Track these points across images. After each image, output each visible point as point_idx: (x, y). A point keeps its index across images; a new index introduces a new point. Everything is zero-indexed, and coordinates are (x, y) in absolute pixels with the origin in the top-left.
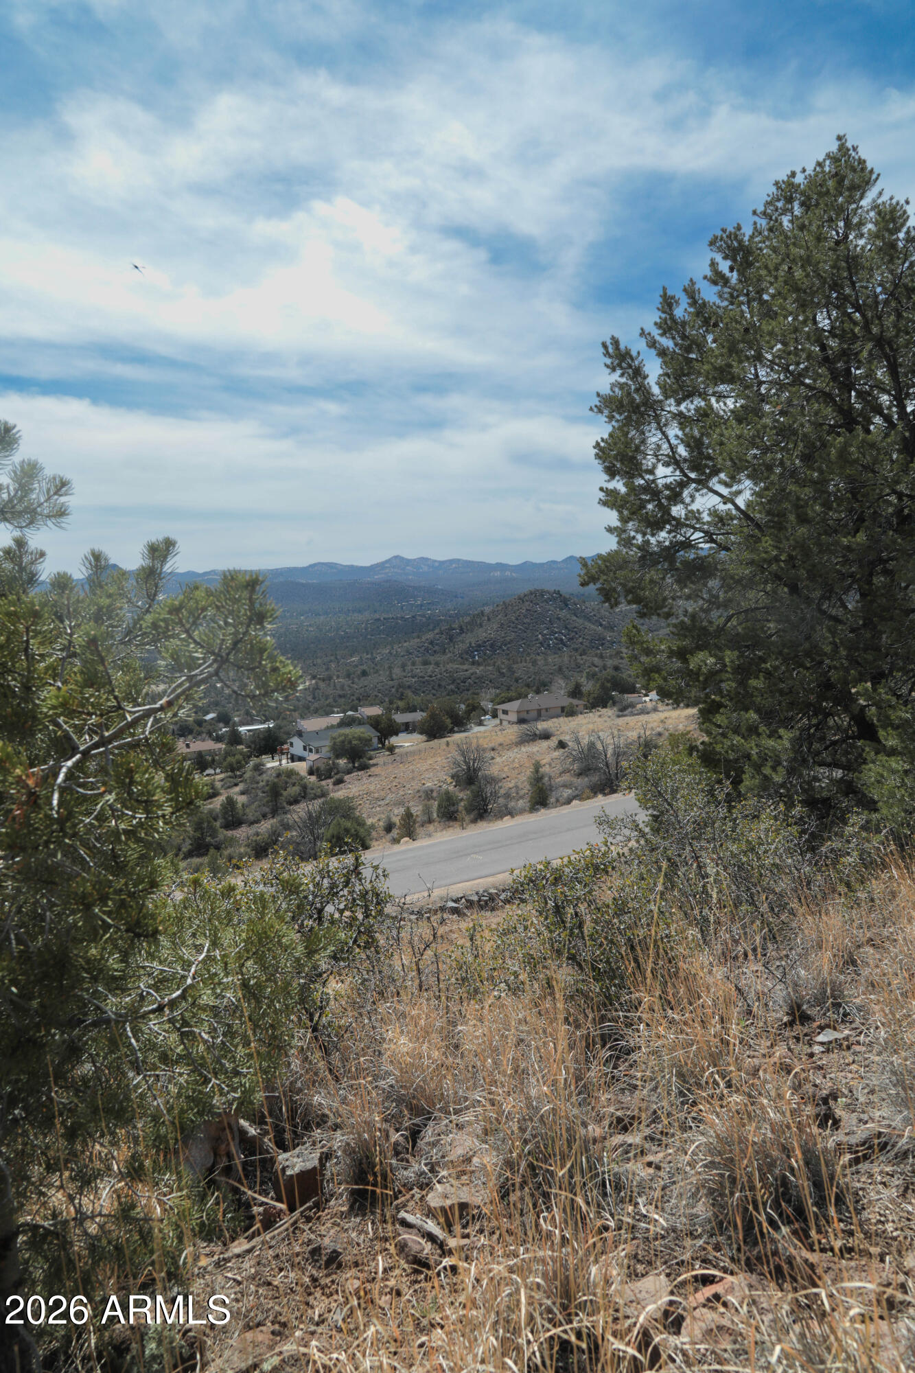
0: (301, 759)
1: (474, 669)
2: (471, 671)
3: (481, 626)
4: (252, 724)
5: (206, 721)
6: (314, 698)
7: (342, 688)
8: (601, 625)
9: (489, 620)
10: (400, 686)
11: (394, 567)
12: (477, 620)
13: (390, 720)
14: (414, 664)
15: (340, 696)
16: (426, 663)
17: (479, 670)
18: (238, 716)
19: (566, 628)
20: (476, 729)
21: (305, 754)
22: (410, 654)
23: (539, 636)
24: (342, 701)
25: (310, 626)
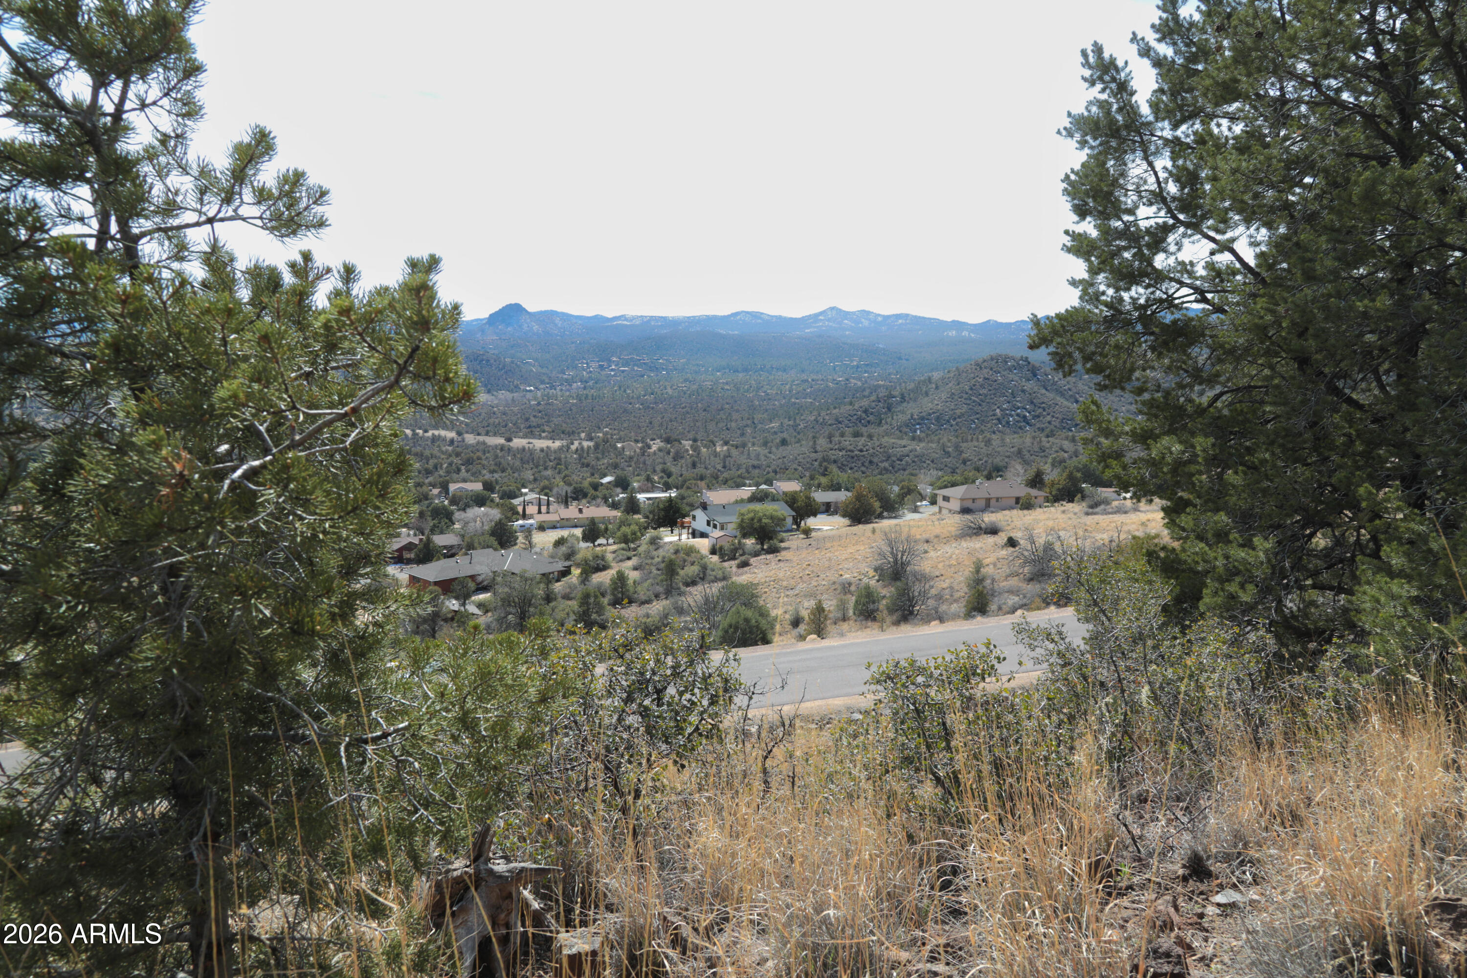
0: (703, 535)
1: (913, 445)
2: (910, 448)
3: (927, 394)
4: (653, 491)
5: (602, 484)
6: (724, 467)
7: (758, 456)
8: (1077, 402)
9: (937, 388)
10: (825, 459)
11: (829, 320)
12: (922, 389)
13: (808, 498)
14: (842, 435)
15: (754, 467)
16: (857, 435)
17: (919, 447)
18: (639, 481)
19: (1032, 403)
20: (910, 516)
21: (708, 530)
22: (840, 422)
23: (998, 411)
24: (756, 472)
25: (727, 383)
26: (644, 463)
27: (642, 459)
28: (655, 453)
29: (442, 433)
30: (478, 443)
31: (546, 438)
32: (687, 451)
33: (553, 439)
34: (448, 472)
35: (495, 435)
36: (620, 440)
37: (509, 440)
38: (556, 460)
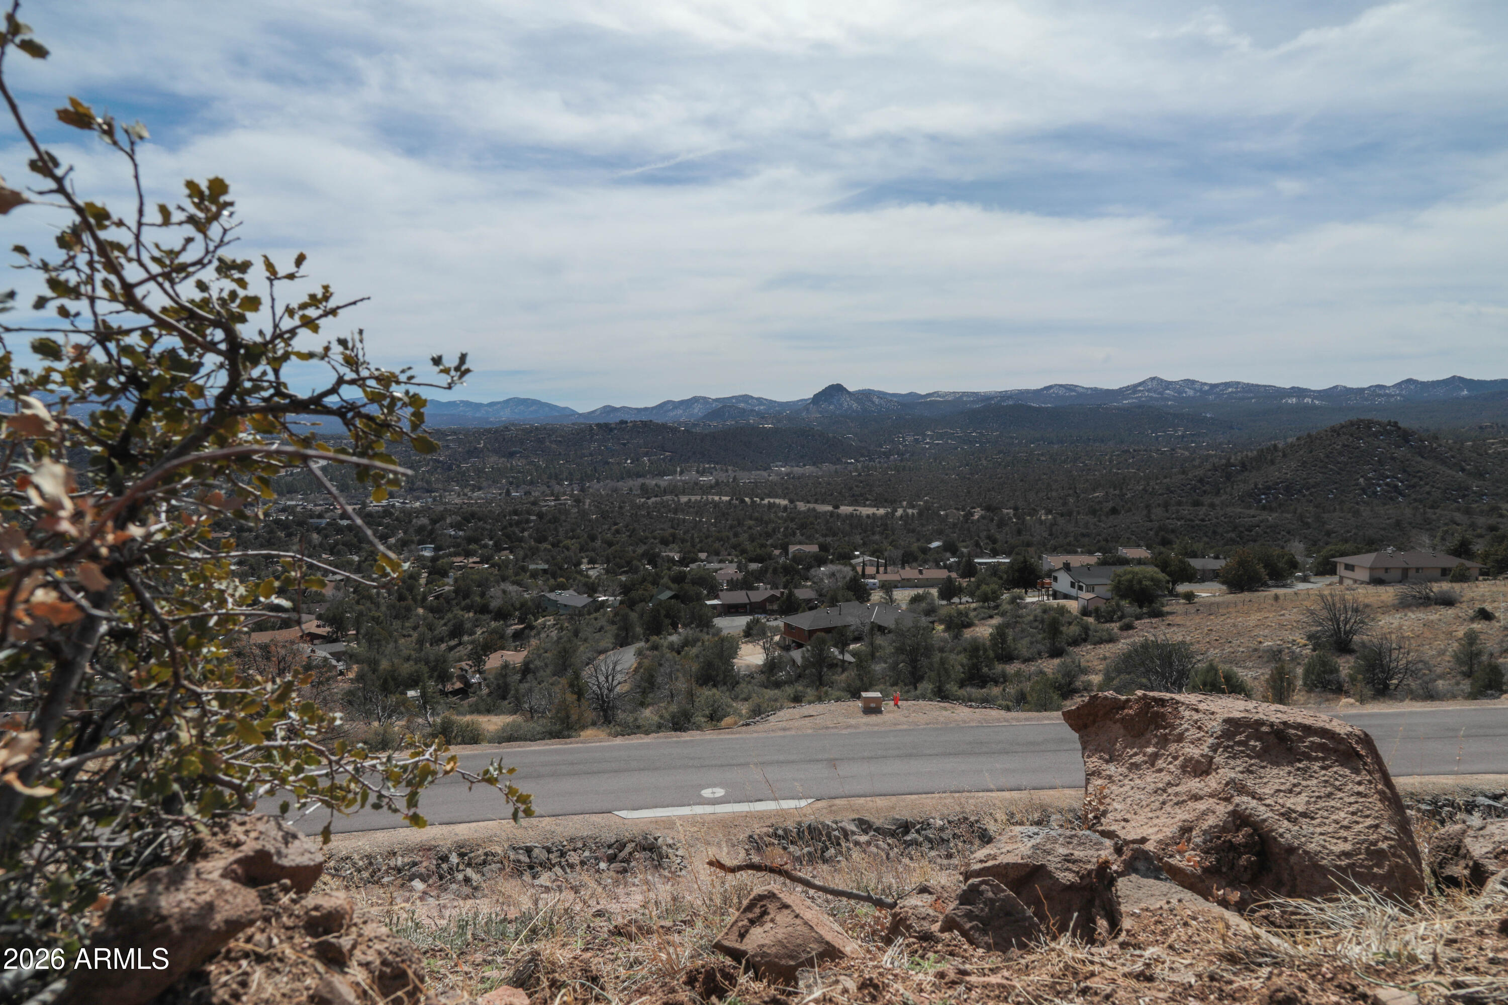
0: (1070, 597)
1: (1265, 515)
2: (1261, 518)
3: (1272, 462)
4: (986, 557)
5: (930, 549)
6: (1051, 535)
7: (1086, 525)
9: (1284, 456)
11: (1149, 391)
12: (1266, 457)
14: (1179, 504)
15: (1083, 535)
16: (1197, 504)
17: (1271, 518)
18: (968, 547)
21: (1074, 591)
22: (1172, 492)
23: (1361, 480)
24: (1086, 540)
25: (1042, 455)
26: (969, 530)
27: (966, 526)
28: (978, 520)
29: (777, 501)
30: (809, 510)
31: (870, 506)
32: (1010, 518)
33: (878, 508)
34: (785, 536)
35: (823, 503)
36: (941, 508)
37: (836, 507)
38: (883, 525)
